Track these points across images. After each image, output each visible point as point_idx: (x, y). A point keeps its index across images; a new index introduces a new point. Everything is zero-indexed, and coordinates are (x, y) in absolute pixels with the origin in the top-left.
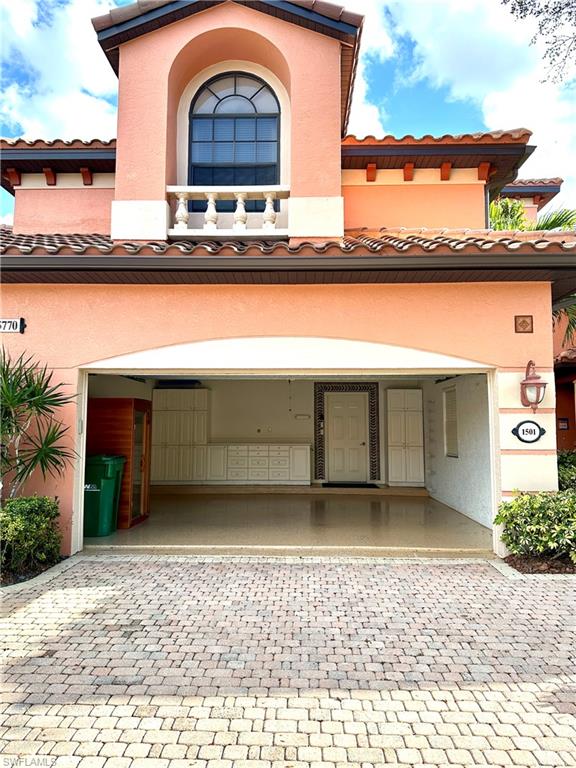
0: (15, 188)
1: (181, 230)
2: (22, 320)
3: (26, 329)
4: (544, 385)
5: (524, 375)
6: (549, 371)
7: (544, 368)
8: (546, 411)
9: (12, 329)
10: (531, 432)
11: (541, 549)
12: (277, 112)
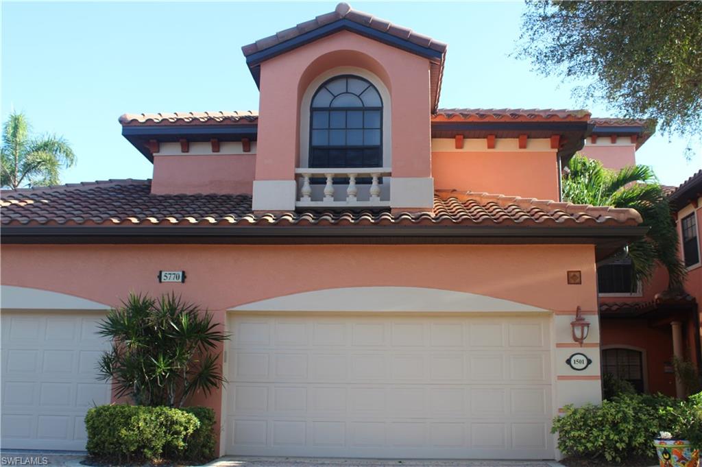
0: (154, 154)
1: (306, 202)
2: (183, 273)
3: (186, 280)
4: (588, 325)
5: (575, 317)
6: (594, 314)
7: (590, 312)
8: (592, 345)
9: (175, 280)
10: (580, 362)
11: (581, 449)
12: (380, 105)
